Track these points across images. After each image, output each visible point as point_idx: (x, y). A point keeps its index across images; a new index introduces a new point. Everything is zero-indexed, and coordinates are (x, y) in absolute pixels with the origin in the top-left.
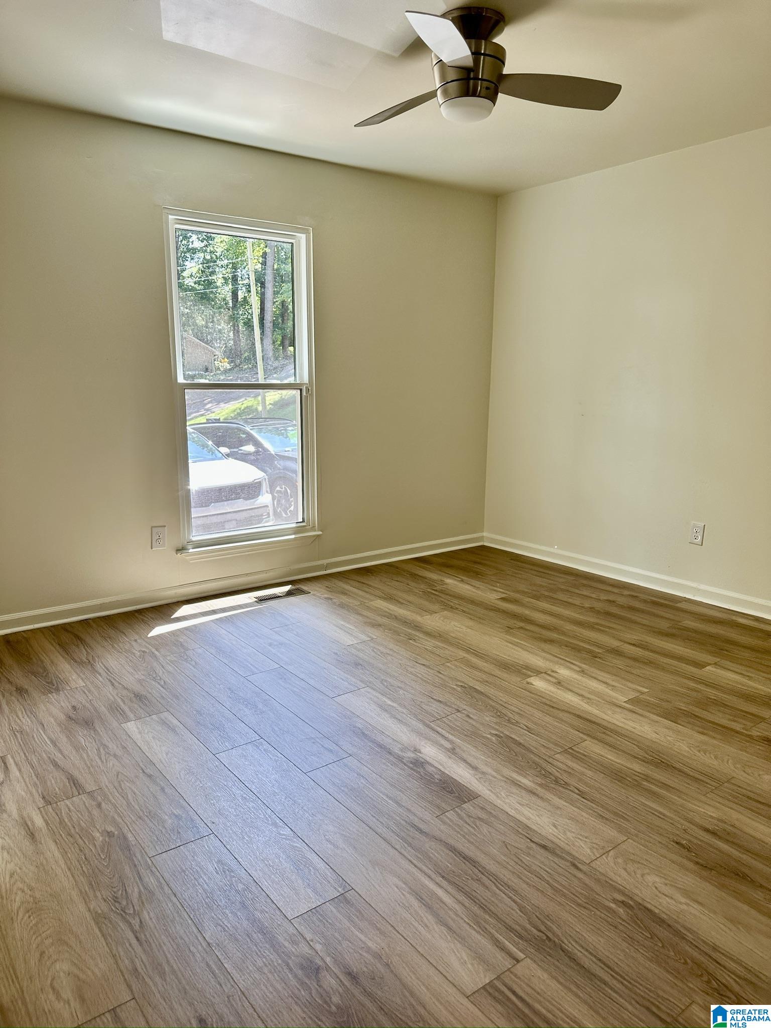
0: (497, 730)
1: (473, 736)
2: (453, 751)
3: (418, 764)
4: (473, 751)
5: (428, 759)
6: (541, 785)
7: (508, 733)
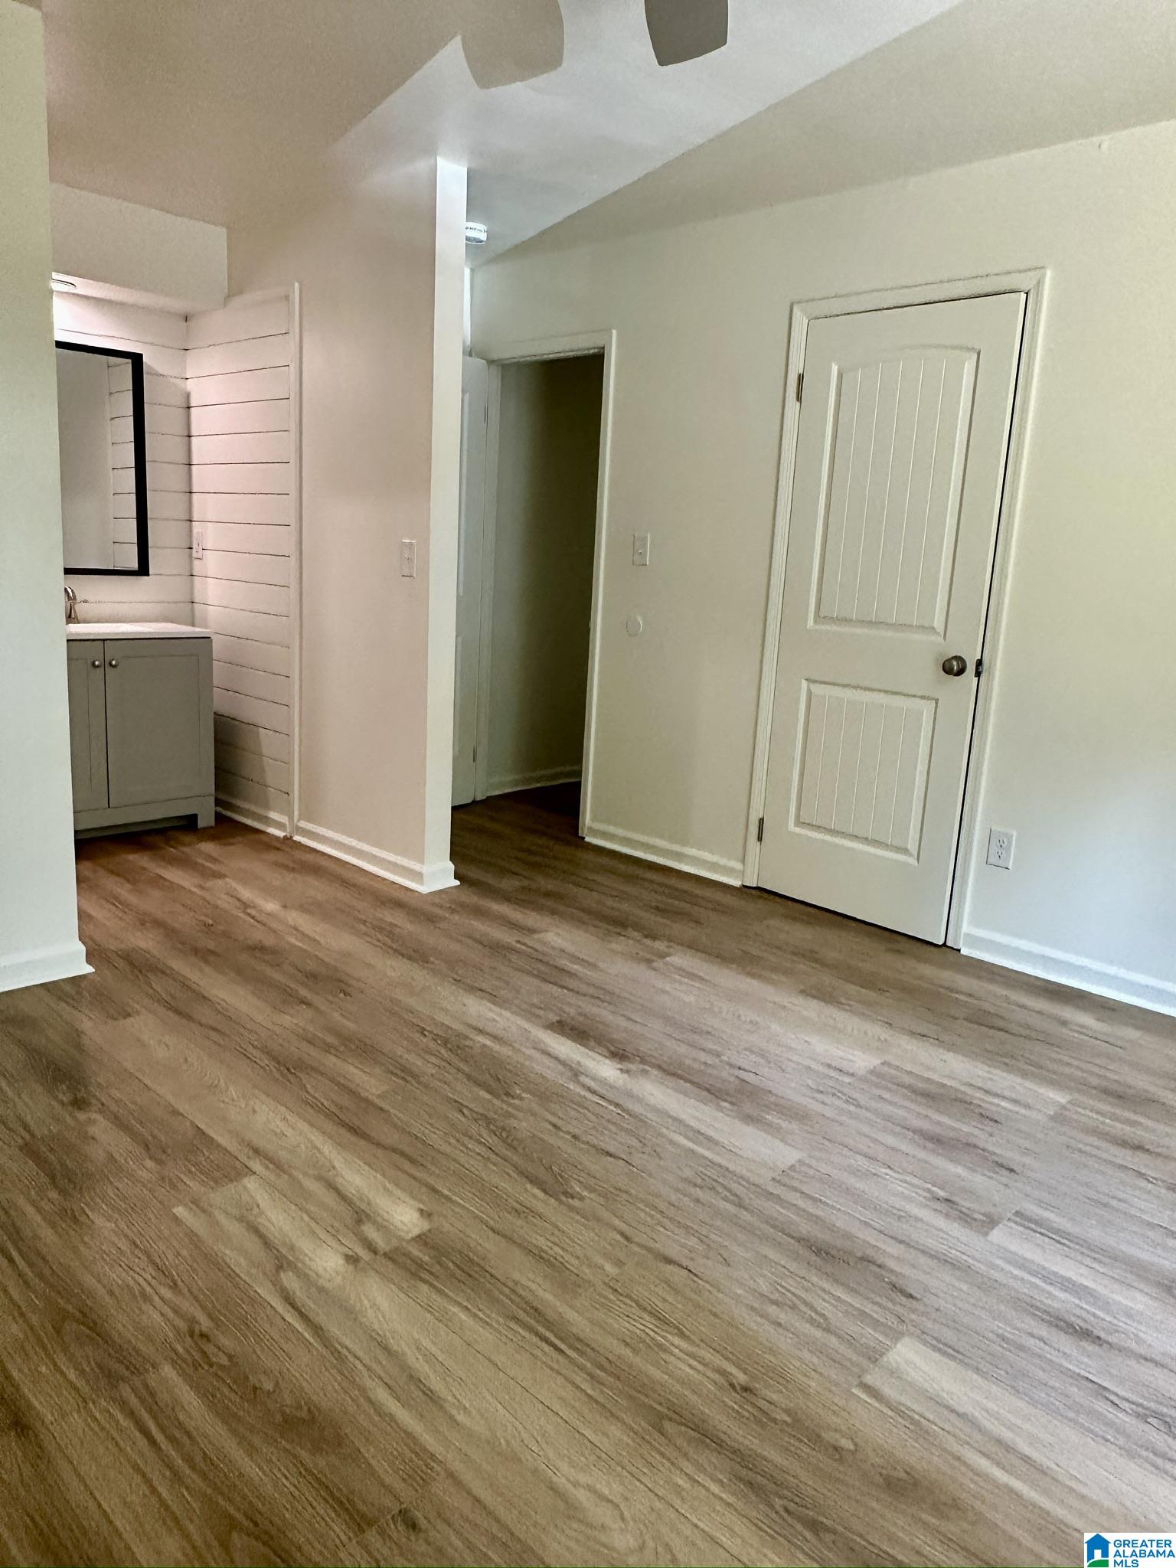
0: (509, 1104)
1: (547, 1095)
2: (575, 1072)
3: (618, 1054)
4: (550, 1075)
5: (607, 1061)
6: (467, 1038)
7: (495, 1101)
